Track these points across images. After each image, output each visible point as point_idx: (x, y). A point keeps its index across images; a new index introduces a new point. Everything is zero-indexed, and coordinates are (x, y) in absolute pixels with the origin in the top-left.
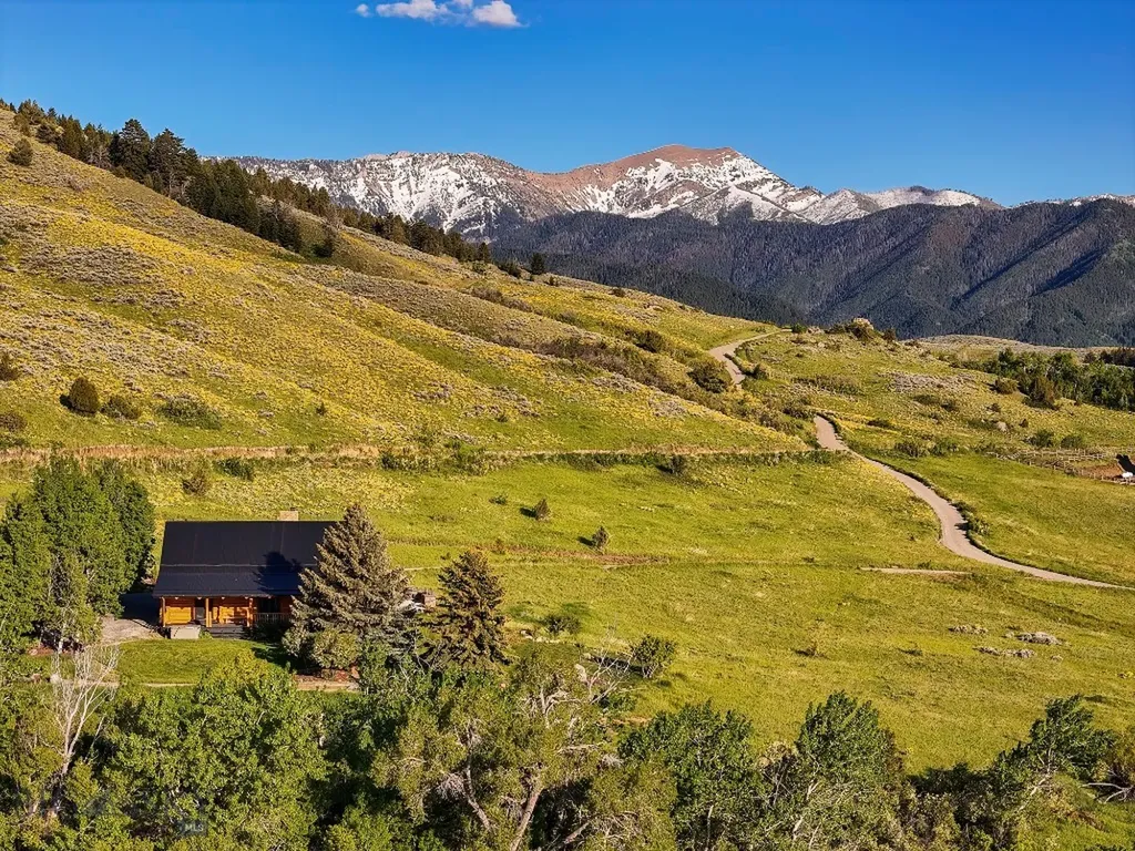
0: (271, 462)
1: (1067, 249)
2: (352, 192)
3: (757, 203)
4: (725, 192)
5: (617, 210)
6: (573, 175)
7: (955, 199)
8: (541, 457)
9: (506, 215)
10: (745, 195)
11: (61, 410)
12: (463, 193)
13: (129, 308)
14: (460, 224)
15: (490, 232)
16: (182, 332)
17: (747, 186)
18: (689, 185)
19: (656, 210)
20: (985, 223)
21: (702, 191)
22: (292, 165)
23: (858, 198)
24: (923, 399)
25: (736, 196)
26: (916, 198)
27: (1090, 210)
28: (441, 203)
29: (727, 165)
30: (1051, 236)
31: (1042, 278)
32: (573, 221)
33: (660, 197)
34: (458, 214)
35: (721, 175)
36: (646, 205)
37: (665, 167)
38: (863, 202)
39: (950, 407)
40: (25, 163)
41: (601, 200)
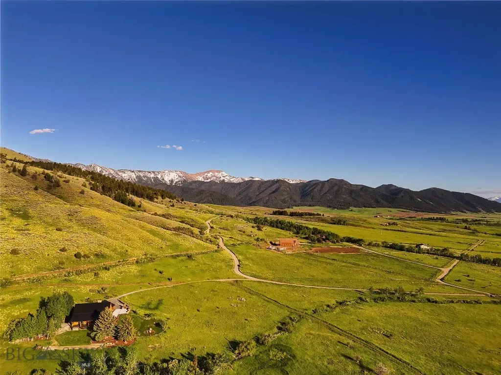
0: (114, 266)
1: (274, 187)
2: (158, 177)
3: (225, 179)
4: (221, 177)
5: (203, 180)
6: (196, 174)
7: (257, 179)
8: (167, 256)
9: (185, 181)
10: (223, 178)
11: (74, 258)
12: (176, 177)
13: (95, 230)
14: (177, 182)
15: (182, 184)
16: (104, 234)
17: (224, 177)
18: (214, 176)
19: (209, 180)
20: (262, 183)
21: (217, 177)
22: (148, 172)
23: (242, 178)
24: (240, 231)
25: (222, 178)
26: (251, 179)
27: (278, 181)
28: (173, 178)
29: (221, 173)
30: (271, 186)
31: (270, 192)
32: (196, 182)
33: (210, 178)
34: (177, 180)
35: (219, 175)
36: (208, 179)
37: (211, 173)
38: (242, 179)
39: (244, 232)
40: (83, 194)
41: (200, 179)
